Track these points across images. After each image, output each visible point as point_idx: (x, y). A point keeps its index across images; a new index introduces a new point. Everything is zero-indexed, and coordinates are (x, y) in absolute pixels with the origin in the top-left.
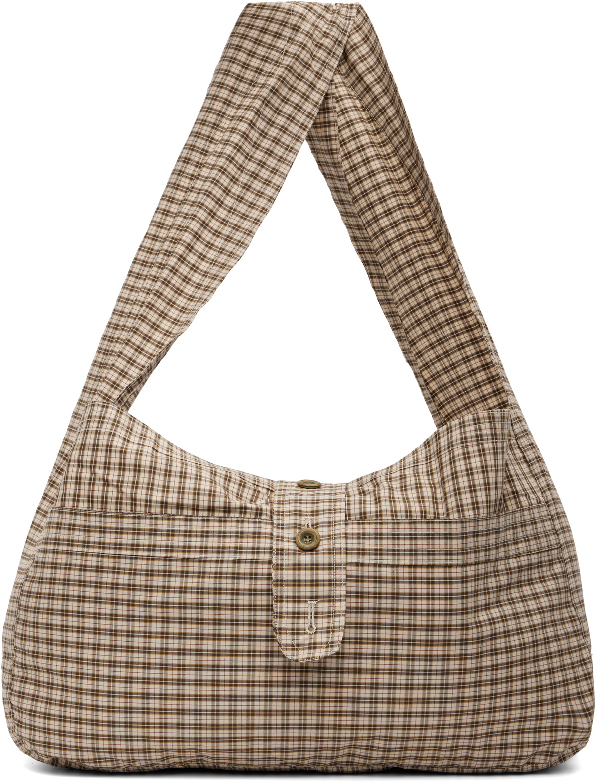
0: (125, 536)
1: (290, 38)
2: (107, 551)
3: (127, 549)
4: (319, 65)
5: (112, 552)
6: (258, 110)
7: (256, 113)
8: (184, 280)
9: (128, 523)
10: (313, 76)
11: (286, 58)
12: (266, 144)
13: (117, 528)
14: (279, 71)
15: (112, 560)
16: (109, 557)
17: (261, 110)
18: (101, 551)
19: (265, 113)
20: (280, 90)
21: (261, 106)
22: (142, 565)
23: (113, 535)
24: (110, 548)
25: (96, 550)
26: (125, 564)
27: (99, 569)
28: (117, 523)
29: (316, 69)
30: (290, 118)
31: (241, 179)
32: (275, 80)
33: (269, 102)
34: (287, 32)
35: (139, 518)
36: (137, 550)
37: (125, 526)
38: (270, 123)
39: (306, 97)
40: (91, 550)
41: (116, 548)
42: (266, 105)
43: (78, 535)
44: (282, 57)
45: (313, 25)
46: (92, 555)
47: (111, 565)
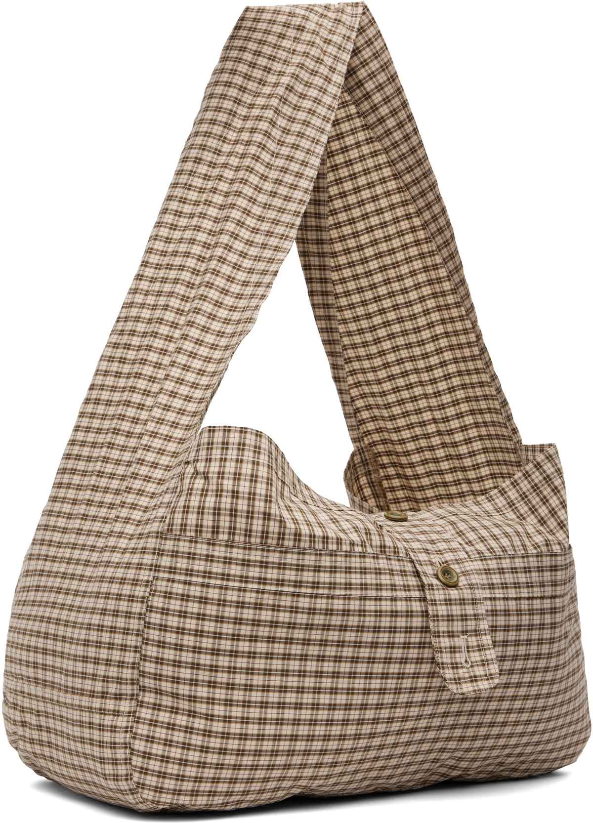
0: (287, 572)
1: (295, 38)
2: (268, 587)
3: (289, 585)
4: (331, 60)
5: (274, 588)
6: (277, 109)
7: (275, 112)
8: (228, 280)
9: (291, 559)
10: (327, 70)
11: (294, 56)
12: (290, 139)
13: (280, 564)
14: (290, 69)
15: (272, 597)
16: (269, 593)
17: (280, 108)
18: (262, 587)
19: (284, 111)
20: (296, 88)
21: (279, 105)
22: (304, 602)
23: (275, 571)
24: (271, 584)
25: (256, 586)
26: (286, 601)
27: (258, 606)
28: (280, 558)
29: (329, 64)
30: (311, 112)
31: (271, 176)
32: (289, 78)
33: (286, 100)
34: (291, 33)
35: (304, 554)
36: (300, 587)
37: (288, 561)
38: (292, 120)
39: (323, 91)
40: (249, 586)
41: (277, 585)
42: (284, 103)
43: (236, 570)
44: (290, 56)
45: (317, 24)
46: (251, 591)
47: (271, 602)
